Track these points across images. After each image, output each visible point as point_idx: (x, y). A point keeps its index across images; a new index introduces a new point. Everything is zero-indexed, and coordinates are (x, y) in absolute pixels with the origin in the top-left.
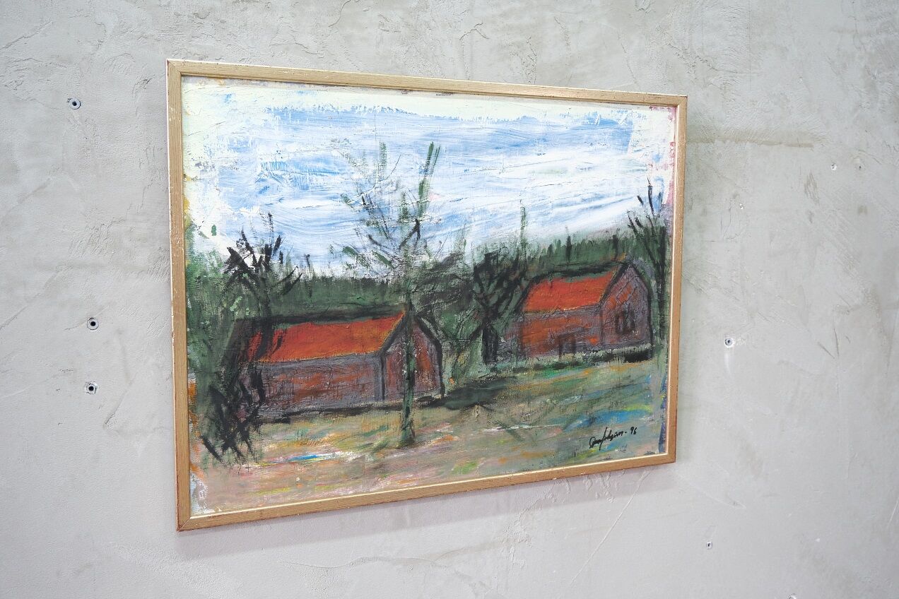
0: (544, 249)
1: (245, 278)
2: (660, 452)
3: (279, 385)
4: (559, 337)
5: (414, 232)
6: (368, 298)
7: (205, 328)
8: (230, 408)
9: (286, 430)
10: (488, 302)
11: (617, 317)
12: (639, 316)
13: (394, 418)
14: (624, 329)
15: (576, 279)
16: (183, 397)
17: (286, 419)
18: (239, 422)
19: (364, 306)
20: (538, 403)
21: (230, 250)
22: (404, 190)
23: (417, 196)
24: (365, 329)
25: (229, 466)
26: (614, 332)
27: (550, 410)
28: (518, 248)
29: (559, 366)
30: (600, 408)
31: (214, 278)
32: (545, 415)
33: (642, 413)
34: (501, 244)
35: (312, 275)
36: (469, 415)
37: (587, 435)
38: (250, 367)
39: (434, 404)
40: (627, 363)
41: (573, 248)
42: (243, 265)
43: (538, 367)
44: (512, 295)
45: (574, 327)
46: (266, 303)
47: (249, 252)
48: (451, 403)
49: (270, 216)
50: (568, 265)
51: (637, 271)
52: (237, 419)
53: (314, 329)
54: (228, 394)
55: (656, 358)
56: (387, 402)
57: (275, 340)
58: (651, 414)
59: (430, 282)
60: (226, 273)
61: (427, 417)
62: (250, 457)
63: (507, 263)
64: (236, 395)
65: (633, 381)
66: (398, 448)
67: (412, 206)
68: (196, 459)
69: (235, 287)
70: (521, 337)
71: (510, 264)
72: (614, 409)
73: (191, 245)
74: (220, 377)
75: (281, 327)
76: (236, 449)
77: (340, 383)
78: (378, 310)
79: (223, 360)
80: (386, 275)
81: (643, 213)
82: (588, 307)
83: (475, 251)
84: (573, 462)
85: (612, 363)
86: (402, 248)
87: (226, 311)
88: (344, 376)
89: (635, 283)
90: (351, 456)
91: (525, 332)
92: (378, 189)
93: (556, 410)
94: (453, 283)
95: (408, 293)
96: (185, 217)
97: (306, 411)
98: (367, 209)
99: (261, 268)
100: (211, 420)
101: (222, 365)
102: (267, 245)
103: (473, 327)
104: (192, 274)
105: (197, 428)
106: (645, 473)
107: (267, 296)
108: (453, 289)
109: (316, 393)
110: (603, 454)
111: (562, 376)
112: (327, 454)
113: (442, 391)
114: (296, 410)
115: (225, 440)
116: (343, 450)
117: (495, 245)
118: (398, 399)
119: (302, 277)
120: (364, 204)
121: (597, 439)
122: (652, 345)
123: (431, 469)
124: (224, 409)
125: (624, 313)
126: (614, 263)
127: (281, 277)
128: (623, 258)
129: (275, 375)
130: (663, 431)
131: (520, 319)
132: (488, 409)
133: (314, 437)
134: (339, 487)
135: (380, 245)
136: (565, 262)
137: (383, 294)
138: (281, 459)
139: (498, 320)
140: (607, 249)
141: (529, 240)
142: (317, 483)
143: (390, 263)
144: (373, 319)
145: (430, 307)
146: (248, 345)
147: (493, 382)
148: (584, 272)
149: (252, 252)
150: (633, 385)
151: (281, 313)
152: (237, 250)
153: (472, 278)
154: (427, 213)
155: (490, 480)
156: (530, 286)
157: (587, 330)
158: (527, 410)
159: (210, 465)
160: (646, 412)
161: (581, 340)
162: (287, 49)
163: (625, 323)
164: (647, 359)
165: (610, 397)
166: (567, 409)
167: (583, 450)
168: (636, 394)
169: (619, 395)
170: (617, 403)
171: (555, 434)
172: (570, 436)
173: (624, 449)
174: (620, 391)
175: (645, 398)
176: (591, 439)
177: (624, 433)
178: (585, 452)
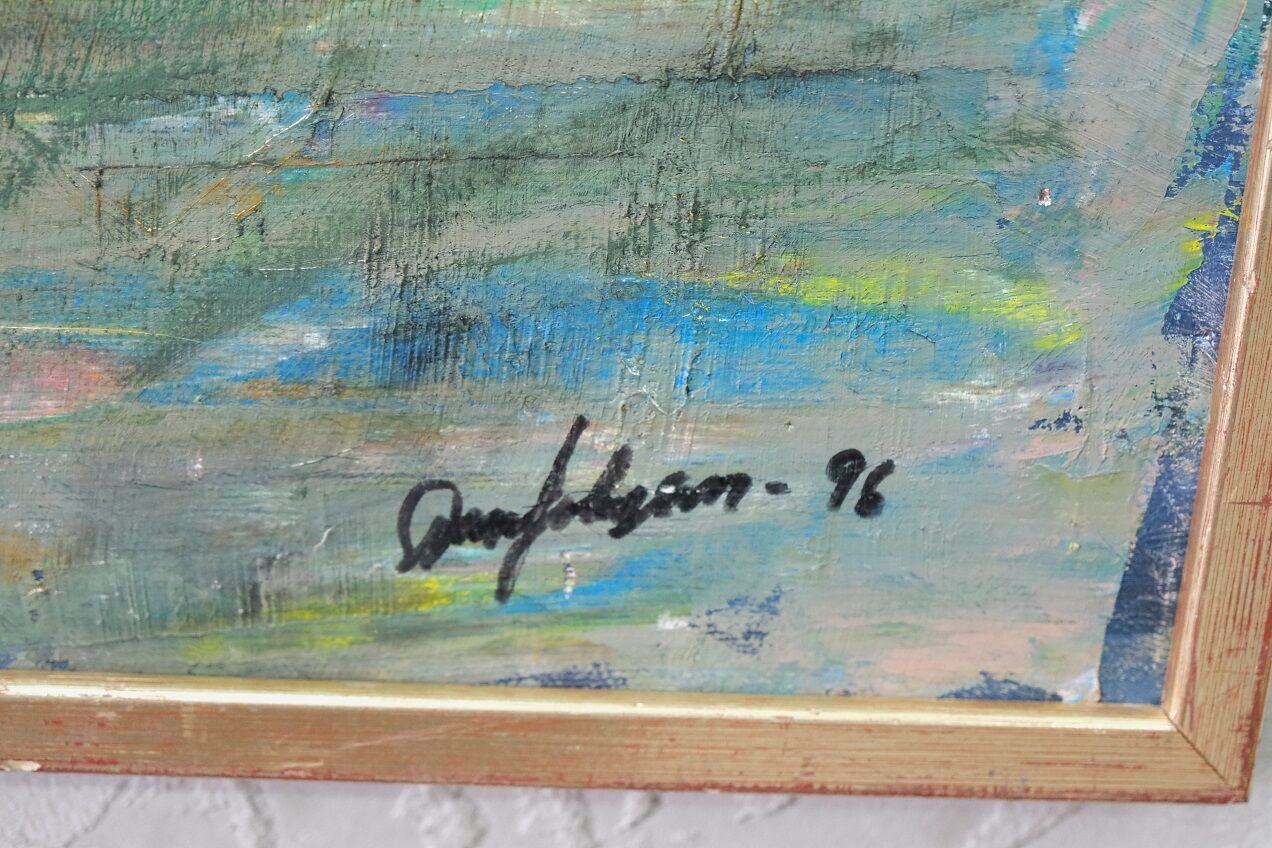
2: (1110, 695)
33: (958, 343)
37: (372, 460)
58: (1052, 367)
65: (885, 38)
72: (665, 265)
84: (236, 654)
110: (535, 637)
121: (481, 500)
130: (1163, 529)
150: (887, 74)
160: (1005, 341)
165: (623, 152)
166: (175, 207)
167: (328, 574)
168: (909, 165)
169: (725, 149)
170: (700, 220)
171: (48, 407)
172: (197, 442)
173: (736, 622)
174: (743, 115)
175: (1011, 212)
176: (413, 499)
177: (756, 494)
178: (353, 593)
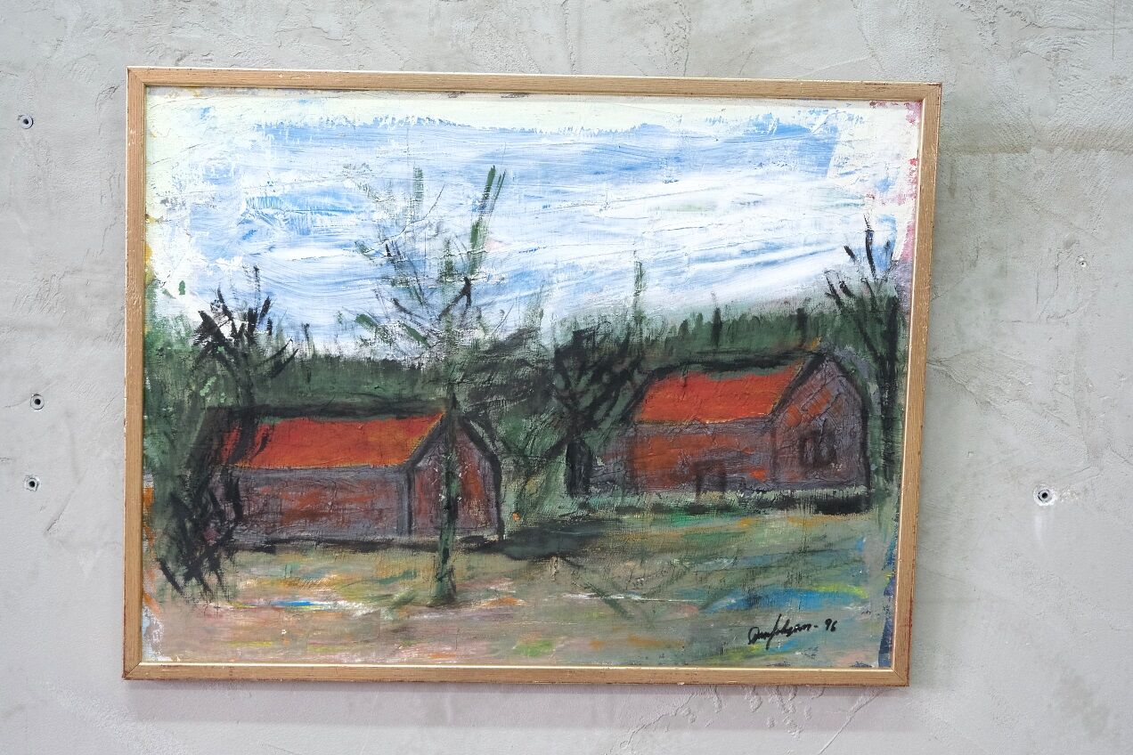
0: (674, 327)
1: (220, 353)
2: (881, 666)
3: (262, 501)
4: (697, 465)
5: (461, 296)
6: (390, 388)
7: (167, 417)
8: (195, 524)
9: (269, 563)
10: (577, 404)
11: (803, 440)
12: (846, 441)
13: (425, 563)
14: (815, 460)
15: (729, 375)
16: (136, 503)
17: (271, 547)
18: (207, 546)
19: (384, 398)
20: (658, 563)
21: (203, 314)
22: (447, 235)
23: (468, 243)
24: (385, 431)
25: (192, 602)
26: (796, 462)
27: (679, 576)
28: (629, 324)
29: (694, 510)
30: (765, 582)
31: (180, 351)
32: (670, 582)
33: (847, 598)
34: (600, 317)
35: (312, 353)
36: (542, 569)
37: (743, 623)
38: (224, 471)
39: (486, 548)
40: (821, 514)
41: (725, 327)
42: (219, 336)
43: (658, 508)
44: (617, 396)
45: (723, 450)
46: (248, 388)
47: (227, 318)
48: (514, 550)
49: (256, 270)
50: (715, 352)
51: (841, 368)
52: (204, 540)
53: (312, 427)
54: (194, 505)
55: (875, 511)
56: (415, 539)
57: (258, 438)
58: (864, 602)
59: (484, 369)
60: (196, 344)
61: (475, 565)
62: (220, 593)
63: (609, 345)
64: (205, 508)
65: (830, 544)
66: (430, 606)
67: (459, 256)
68: (150, 588)
69: (208, 364)
70: (630, 460)
71: (616, 349)
72: (794, 586)
73: (153, 307)
74: (184, 483)
75: (267, 422)
76: (201, 581)
77: (347, 506)
78: (405, 406)
79: (189, 461)
80: (417, 356)
81: (855, 275)
82: (749, 420)
83: (558, 327)
84: (719, 662)
85: (792, 513)
86: (443, 319)
87: (195, 396)
88: (352, 496)
89: (837, 386)
90: (360, 609)
91: (638, 452)
92: (410, 235)
93: (689, 577)
94: (520, 373)
95: (451, 384)
96: (146, 270)
97: (298, 539)
98: (392, 261)
99: (243, 341)
100: (172, 538)
101: (188, 466)
102: (250, 310)
103: (551, 440)
104: (152, 345)
105: (154, 547)
106: (862, 699)
107: (249, 378)
108: (521, 382)
109: (313, 516)
110: (771, 657)
111: (700, 526)
112: (325, 603)
113: (500, 531)
114: (284, 536)
115: (188, 567)
116: (349, 600)
117: (589, 320)
118: (431, 535)
119: (297, 354)
120: (389, 255)
121: (763, 631)
122: (869, 487)
123: (481, 644)
124: (189, 525)
125: (815, 433)
126: (798, 354)
127: (269, 353)
128: (816, 345)
129: (257, 486)
130: (887, 633)
131: (631, 432)
132: (572, 564)
133: (307, 576)
134: (341, 651)
135: (410, 313)
136: (710, 348)
137: (413, 383)
138: (262, 601)
139: (594, 432)
140: (785, 330)
141: (648, 312)
142: (311, 641)
143: (424, 339)
144: (398, 418)
145: (484, 406)
146: (222, 444)
147: (582, 525)
148: (742, 365)
149: (231, 319)
150: (831, 551)
151: (267, 402)
152: (211, 315)
153: (551, 367)
154: (484, 269)
155: (571, 671)
156: (648, 383)
157: (749, 456)
158: (639, 572)
159: (168, 598)
160: (856, 598)
161: (735, 473)
162: (300, 36)
163: (817, 450)
164: (858, 511)
165: (786, 566)
166: (709, 578)
167: (736, 645)
168: (836, 566)
169: (804, 564)
170: (800, 577)
171: (686, 615)
172: (713, 621)
173: (811, 652)
174: (807, 559)
175: (855, 574)
176: (751, 630)
177: (812, 627)
178: (740, 649)
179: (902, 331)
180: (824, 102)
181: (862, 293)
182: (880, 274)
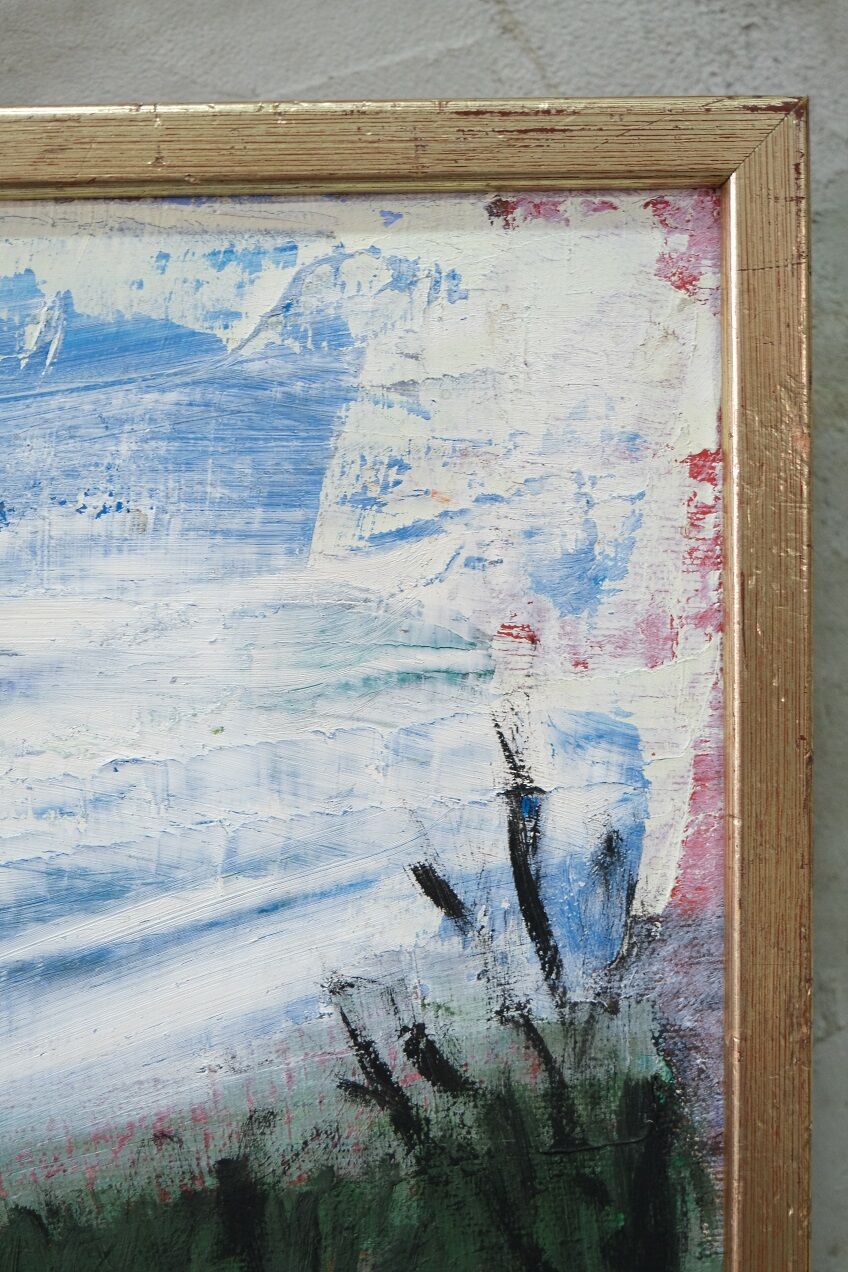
81: (472, 993)
179: (695, 1234)
180: (275, 207)
181: (506, 1072)
182: (581, 979)
